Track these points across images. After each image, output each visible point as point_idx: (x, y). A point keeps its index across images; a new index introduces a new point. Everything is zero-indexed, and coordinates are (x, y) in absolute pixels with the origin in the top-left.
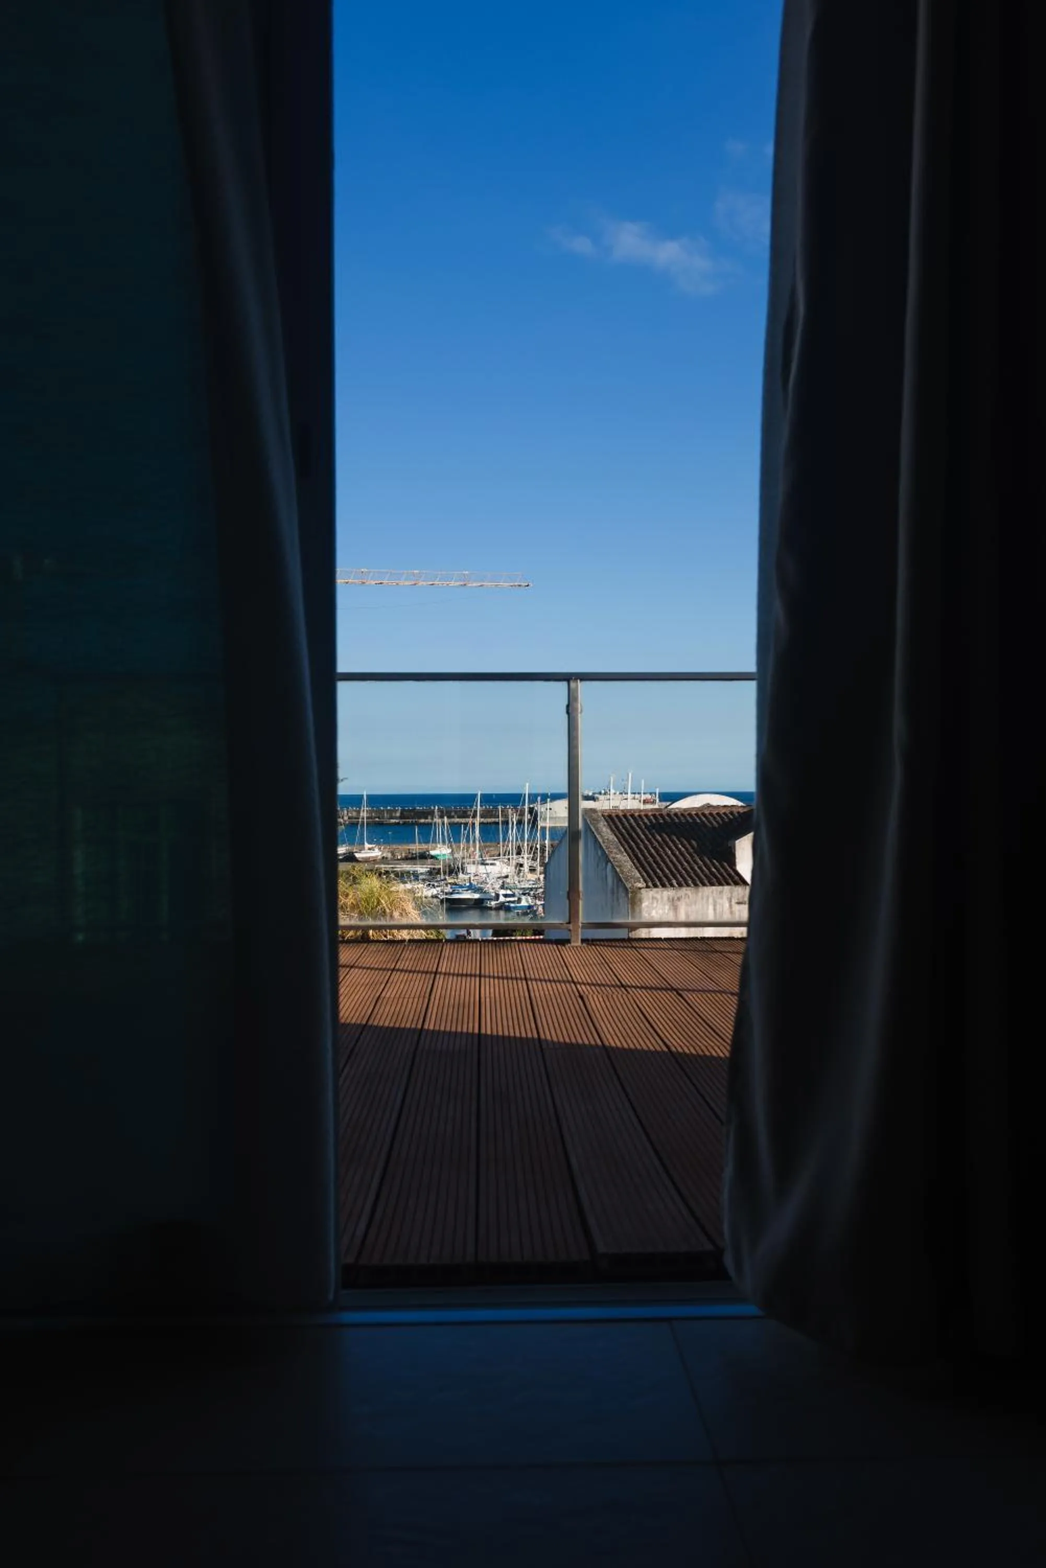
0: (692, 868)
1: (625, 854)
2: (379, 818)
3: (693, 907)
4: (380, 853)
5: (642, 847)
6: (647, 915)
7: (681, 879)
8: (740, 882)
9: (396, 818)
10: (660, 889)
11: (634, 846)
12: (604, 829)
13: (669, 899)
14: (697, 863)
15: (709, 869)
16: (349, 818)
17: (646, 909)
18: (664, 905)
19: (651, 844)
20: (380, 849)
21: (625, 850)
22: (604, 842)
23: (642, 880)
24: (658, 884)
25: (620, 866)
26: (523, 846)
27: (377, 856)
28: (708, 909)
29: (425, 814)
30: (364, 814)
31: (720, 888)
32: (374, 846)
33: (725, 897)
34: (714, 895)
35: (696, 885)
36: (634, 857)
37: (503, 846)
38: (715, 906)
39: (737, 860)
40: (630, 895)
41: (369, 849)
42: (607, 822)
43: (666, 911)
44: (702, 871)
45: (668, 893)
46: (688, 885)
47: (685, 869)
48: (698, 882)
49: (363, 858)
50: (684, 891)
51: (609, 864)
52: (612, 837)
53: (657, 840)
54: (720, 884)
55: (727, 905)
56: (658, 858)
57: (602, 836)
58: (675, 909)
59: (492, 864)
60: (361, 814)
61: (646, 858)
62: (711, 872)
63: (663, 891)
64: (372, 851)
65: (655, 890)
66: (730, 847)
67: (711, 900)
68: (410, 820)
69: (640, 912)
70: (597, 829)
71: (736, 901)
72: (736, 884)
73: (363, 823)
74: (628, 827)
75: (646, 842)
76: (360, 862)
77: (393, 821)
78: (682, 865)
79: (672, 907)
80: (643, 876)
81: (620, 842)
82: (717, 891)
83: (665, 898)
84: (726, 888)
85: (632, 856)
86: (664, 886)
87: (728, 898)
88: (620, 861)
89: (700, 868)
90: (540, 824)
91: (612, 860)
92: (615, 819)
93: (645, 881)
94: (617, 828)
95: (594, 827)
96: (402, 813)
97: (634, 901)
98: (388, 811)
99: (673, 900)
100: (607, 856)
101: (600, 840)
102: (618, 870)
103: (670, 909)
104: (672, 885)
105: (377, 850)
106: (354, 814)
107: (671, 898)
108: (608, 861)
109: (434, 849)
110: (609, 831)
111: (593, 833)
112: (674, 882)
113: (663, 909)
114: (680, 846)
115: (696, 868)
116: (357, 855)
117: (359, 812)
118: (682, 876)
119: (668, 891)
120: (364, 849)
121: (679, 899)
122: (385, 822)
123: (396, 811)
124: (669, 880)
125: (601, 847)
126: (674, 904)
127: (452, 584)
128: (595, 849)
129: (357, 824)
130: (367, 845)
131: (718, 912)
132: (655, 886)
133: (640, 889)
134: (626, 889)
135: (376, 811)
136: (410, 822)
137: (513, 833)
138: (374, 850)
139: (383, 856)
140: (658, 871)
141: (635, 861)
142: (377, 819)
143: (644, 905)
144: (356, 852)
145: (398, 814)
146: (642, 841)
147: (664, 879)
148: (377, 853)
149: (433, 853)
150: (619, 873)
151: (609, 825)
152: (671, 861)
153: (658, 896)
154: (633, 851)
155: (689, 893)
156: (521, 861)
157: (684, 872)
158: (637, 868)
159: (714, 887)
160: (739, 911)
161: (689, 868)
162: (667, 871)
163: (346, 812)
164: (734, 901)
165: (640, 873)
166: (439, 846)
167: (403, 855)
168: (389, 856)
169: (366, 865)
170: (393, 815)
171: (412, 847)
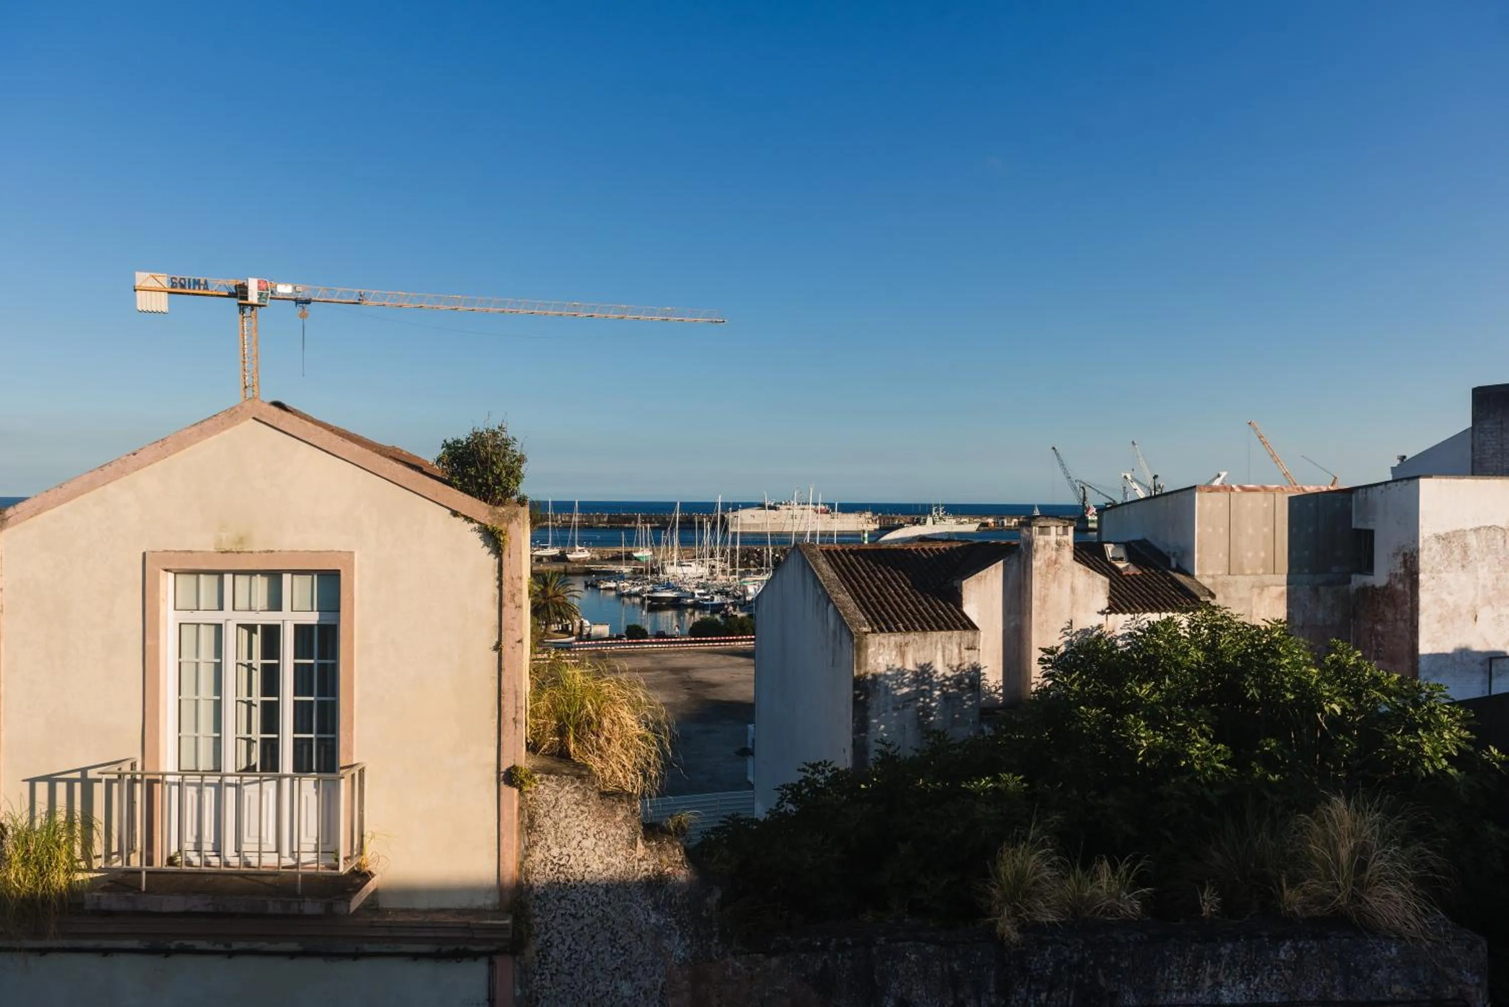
0: (918, 610)
1: (847, 594)
2: (589, 522)
3: (921, 652)
4: (590, 554)
5: (864, 585)
6: (872, 662)
7: (907, 623)
8: (969, 626)
9: (603, 522)
10: (886, 635)
11: (856, 585)
12: (824, 566)
13: (895, 643)
14: (921, 604)
15: (935, 611)
16: (563, 522)
17: (872, 656)
18: (891, 651)
19: (874, 582)
20: (589, 551)
21: (848, 590)
22: (824, 581)
23: (866, 623)
24: (884, 627)
25: (843, 608)
26: (716, 549)
27: (587, 557)
28: (936, 654)
29: (628, 520)
30: (576, 519)
31: (949, 633)
32: (584, 549)
33: (954, 643)
34: (944, 640)
35: (924, 630)
36: (856, 597)
37: (698, 549)
38: (943, 652)
39: (964, 602)
40: (855, 640)
41: (580, 551)
42: (826, 557)
43: (893, 657)
44: (929, 613)
45: (896, 638)
46: (916, 630)
47: (910, 611)
48: (926, 626)
49: (574, 558)
50: (912, 636)
51: (831, 606)
52: (832, 575)
53: (879, 579)
54: (949, 629)
55: (956, 651)
56: (882, 599)
57: (822, 574)
58: (903, 655)
59: (688, 565)
60: (573, 519)
61: (869, 598)
62: (938, 614)
63: (890, 636)
64: (582, 553)
65: (881, 635)
66: (956, 588)
67: (939, 646)
68: (616, 525)
69: (866, 659)
70: (816, 565)
71: (966, 646)
72: (965, 628)
73: (574, 526)
74: (848, 563)
75: (868, 580)
76: (572, 562)
77: (601, 525)
78: (907, 606)
79: (899, 654)
80: (867, 619)
81: (842, 581)
82: (946, 635)
83: (892, 643)
84: (956, 633)
85: (855, 596)
86: (890, 630)
87: (957, 644)
88: (843, 602)
89: (926, 609)
90: (731, 529)
91: (834, 600)
92: (834, 554)
93: (871, 625)
94: (837, 564)
95: (814, 563)
96: (609, 518)
97: (859, 648)
99: (901, 646)
100: (829, 597)
101: (821, 578)
102: (841, 612)
103: (896, 656)
104: (899, 630)
105: (586, 552)
106: (567, 519)
107: (898, 644)
108: (829, 601)
109: (637, 551)
110: (829, 569)
111: (813, 570)
112: (900, 625)
113: (890, 655)
114: (903, 585)
115: (921, 608)
116: (569, 556)
117: (571, 517)
118: (908, 619)
119: (895, 636)
120: (575, 551)
121: (906, 644)
122: (594, 526)
123: (604, 516)
124: (895, 624)
125: (821, 586)
126: (901, 651)
127: (657, 318)
128: (815, 587)
129: (570, 527)
130: (578, 548)
131: (947, 657)
132: (882, 631)
133: (866, 633)
134: (851, 635)
137: (707, 538)
138: (584, 552)
139: (591, 557)
140: (883, 612)
141: (858, 601)
142: (587, 523)
143: (870, 651)
144: (568, 553)
145: (605, 519)
146: (863, 578)
147: (890, 622)
148: (586, 554)
149: (635, 555)
150: (842, 615)
151: (828, 561)
152: (896, 602)
153: (885, 642)
154: (856, 591)
155: (917, 638)
156: (713, 563)
157: (910, 614)
158: (861, 610)
159: (943, 633)
160: (969, 657)
161: (914, 610)
162: (892, 613)
164: (963, 649)
165: (865, 616)
166: (641, 549)
167: (610, 556)
168: (597, 557)
169: (577, 566)
170: (602, 520)
171: (619, 549)
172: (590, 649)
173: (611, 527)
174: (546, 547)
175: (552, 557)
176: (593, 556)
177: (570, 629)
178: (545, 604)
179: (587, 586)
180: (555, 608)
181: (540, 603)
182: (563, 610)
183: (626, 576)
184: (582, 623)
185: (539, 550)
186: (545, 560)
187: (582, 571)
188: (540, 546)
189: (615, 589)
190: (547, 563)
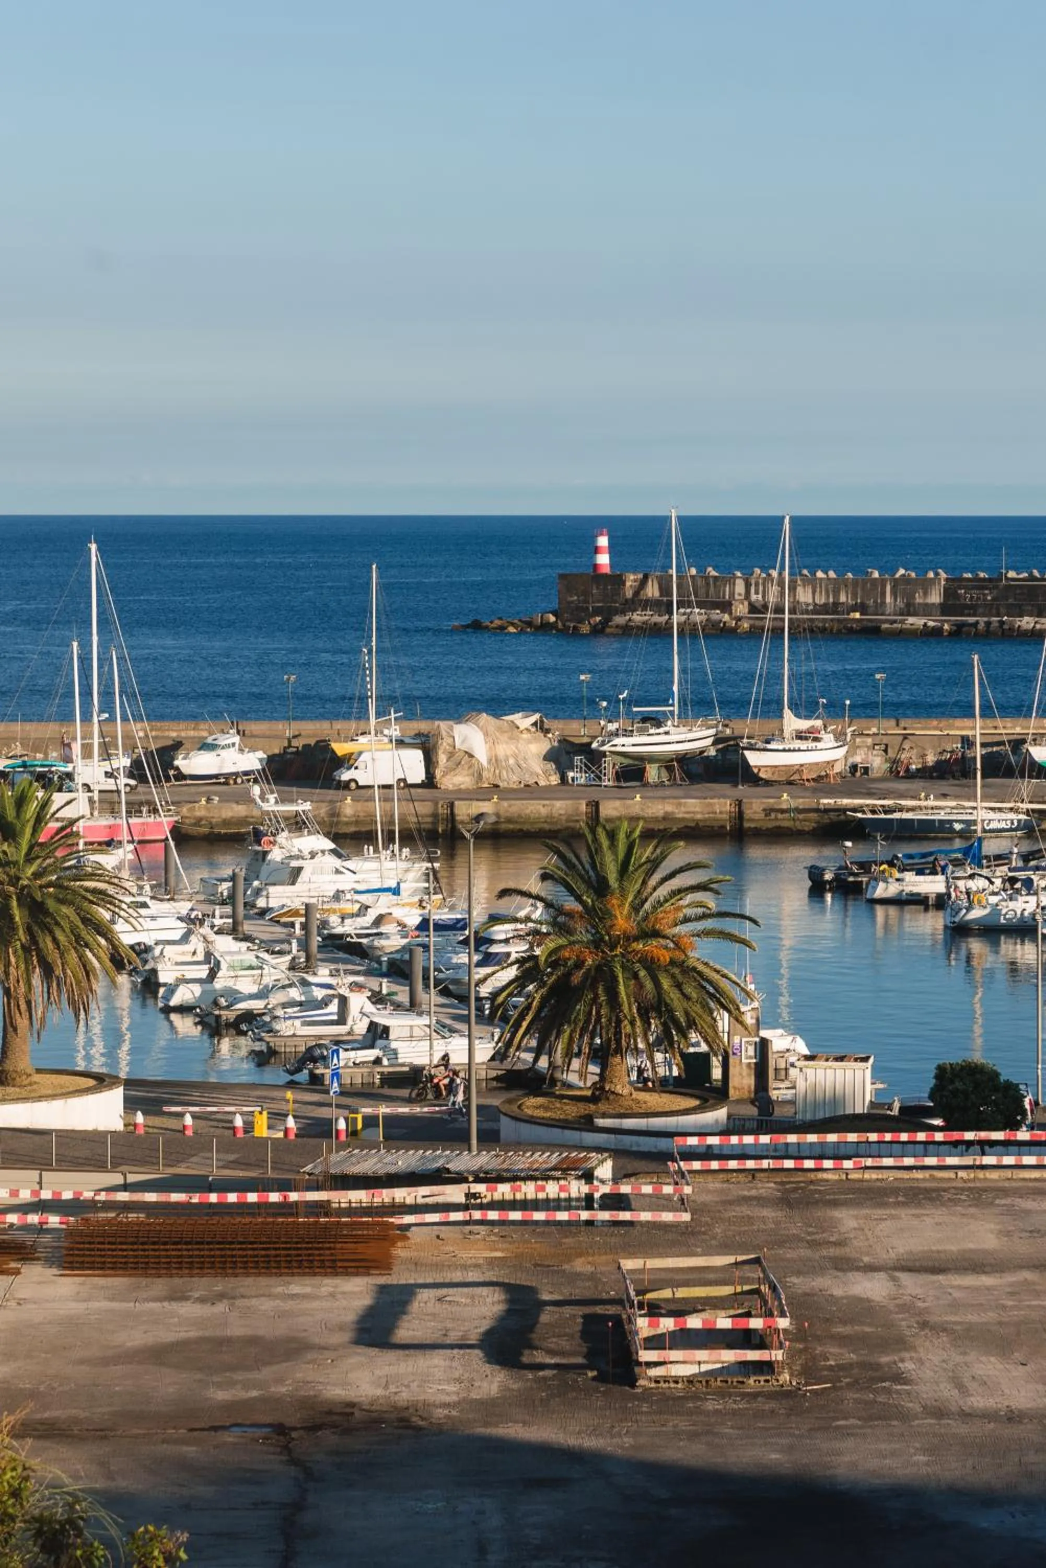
2: (863, 609)
4: (841, 753)
9: (926, 610)
20: (839, 736)
27: (831, 764)
32: (818, 723)
41: (800, 736)
49: (774, 770)
64: (811, 745)
76: (768, 783)
96: (949, 593)
98: (896, 583)
105: (828, 740)
116: (754, 759)
120: (780, 734)
122: (885, 626)
123: (926, 585)
130: (792, 722)
135: (855, 583)
136: (981, 626)
138: (816, 739)
139: (851, 760)
142: (857, 615)
144: (751, 748)
145: (935, 598)
148: (829, 752)
163: (740, 587)
167: (931, 759)
168: (878, 763)
169: (786, 799)
170: (919, 599)
171: (960, 728)
172: (750, 1164)
173: (958, 632)
174: (656, 721)
175: (684, 759)
176: (858, 759)
177: (717, 1073)
178: (599, 968)
179: (817, 889)
180: (641, 986)
181: (579, 964)
182: (673, 996)
183: (991, 847)
184: (763, 1046)
185: (628, 733)
186: (652, 773)
187: (808, 823)
188: (631, 716)
189: (941, 902)
190: (660, 785)
